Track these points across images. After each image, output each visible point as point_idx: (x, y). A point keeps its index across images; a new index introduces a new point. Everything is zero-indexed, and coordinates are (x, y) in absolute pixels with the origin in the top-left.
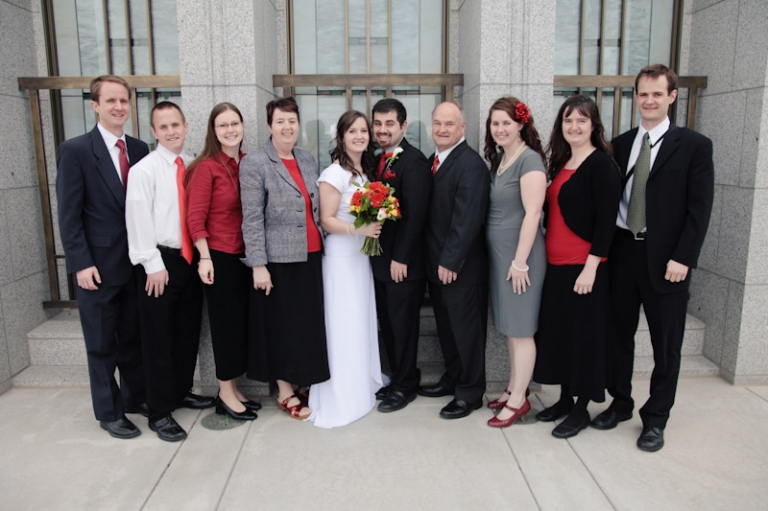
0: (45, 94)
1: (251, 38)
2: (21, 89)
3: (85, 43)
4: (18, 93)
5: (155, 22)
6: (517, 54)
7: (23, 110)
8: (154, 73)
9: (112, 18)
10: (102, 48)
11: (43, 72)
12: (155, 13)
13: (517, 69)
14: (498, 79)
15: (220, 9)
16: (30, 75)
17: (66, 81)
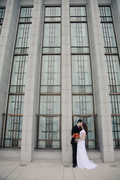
0: (5, 116)
1: (32, 110)
2: (3, 115)
3: (12, 109)
4: (2, 115)
5: (21, 106)
6: (67, 113)
7: (2, 118)
8: (20, 113)
9: (16, 106)
10: (14, 110)
11: (6, 113)
12: (22, 105)
13: (67, 114)
14: (64, 116)
15: (29, 107)
16: (4, 113)
17: (8, 114)
